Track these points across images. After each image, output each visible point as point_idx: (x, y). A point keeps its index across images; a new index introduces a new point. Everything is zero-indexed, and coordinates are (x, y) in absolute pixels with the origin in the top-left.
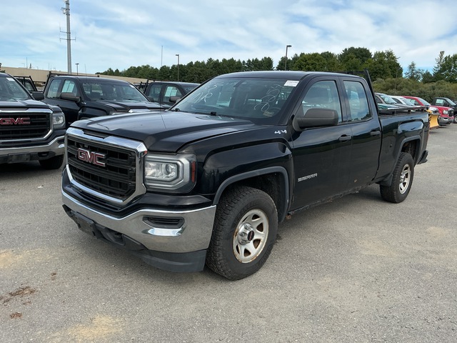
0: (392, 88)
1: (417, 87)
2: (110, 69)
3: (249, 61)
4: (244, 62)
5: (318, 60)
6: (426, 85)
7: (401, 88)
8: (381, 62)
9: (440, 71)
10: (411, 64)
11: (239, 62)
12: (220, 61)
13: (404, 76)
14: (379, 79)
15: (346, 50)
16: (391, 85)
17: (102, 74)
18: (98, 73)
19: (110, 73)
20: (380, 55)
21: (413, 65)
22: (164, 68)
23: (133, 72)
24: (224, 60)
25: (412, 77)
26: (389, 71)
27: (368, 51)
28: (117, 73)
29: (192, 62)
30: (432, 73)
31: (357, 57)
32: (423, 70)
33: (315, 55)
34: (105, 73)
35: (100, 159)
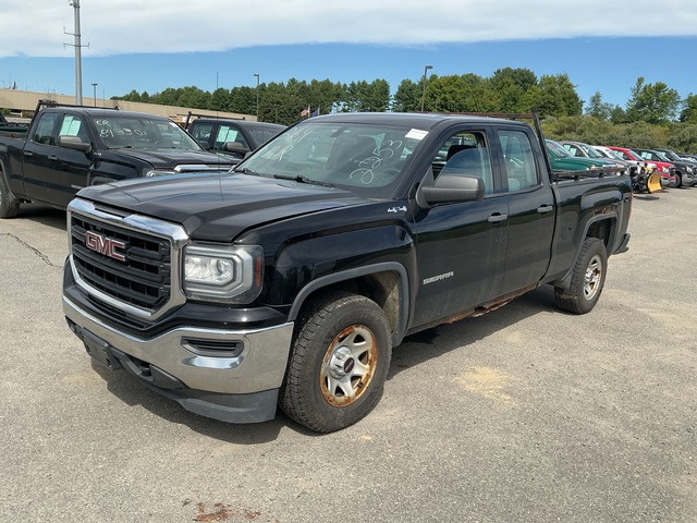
0: (570, 130)
1: (605, 130)
2: (134, 91)
3: (353, 84)
4: (345, 85)
5: (458, 86)
6: (618, 127)
7: (582, 131)
8: (551, 91)
9: (638, 107)
10: (594, 95)
11: (339, 86)
12: (309, 83)
13: (584, 112)
14: (549, 117)
15: (499, 71)
16: (566, 126)
17: (121, 99)
18: (114, 98)
19: (134, 97)
20: (548, 81)
21: (598, 96)
22: (220, 92)
23: (171, 98)
24: (314, 82)
25: (596, 115)
26: (562, 105)
27: (532, 74)
28: (145, 99)
29: (264, 84)
30: (624, 109)
31: (516, 83)
32: (612, 105)
33: (455, 78)
34: (127, 98)
35: (118, 250)
